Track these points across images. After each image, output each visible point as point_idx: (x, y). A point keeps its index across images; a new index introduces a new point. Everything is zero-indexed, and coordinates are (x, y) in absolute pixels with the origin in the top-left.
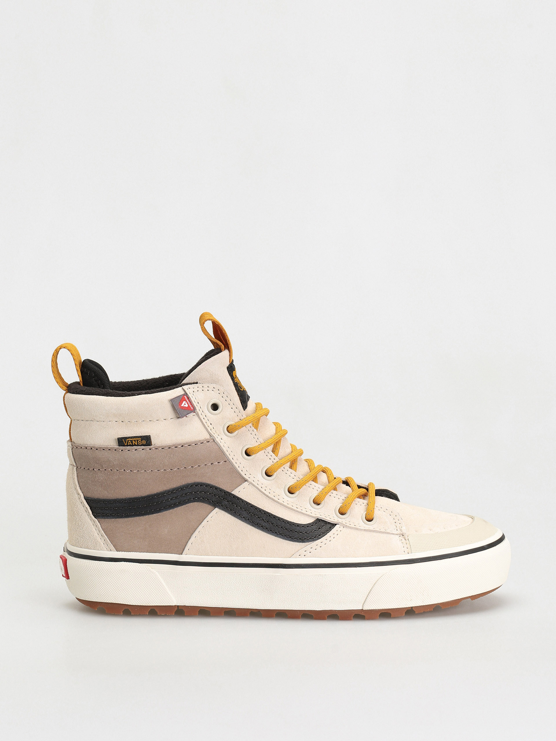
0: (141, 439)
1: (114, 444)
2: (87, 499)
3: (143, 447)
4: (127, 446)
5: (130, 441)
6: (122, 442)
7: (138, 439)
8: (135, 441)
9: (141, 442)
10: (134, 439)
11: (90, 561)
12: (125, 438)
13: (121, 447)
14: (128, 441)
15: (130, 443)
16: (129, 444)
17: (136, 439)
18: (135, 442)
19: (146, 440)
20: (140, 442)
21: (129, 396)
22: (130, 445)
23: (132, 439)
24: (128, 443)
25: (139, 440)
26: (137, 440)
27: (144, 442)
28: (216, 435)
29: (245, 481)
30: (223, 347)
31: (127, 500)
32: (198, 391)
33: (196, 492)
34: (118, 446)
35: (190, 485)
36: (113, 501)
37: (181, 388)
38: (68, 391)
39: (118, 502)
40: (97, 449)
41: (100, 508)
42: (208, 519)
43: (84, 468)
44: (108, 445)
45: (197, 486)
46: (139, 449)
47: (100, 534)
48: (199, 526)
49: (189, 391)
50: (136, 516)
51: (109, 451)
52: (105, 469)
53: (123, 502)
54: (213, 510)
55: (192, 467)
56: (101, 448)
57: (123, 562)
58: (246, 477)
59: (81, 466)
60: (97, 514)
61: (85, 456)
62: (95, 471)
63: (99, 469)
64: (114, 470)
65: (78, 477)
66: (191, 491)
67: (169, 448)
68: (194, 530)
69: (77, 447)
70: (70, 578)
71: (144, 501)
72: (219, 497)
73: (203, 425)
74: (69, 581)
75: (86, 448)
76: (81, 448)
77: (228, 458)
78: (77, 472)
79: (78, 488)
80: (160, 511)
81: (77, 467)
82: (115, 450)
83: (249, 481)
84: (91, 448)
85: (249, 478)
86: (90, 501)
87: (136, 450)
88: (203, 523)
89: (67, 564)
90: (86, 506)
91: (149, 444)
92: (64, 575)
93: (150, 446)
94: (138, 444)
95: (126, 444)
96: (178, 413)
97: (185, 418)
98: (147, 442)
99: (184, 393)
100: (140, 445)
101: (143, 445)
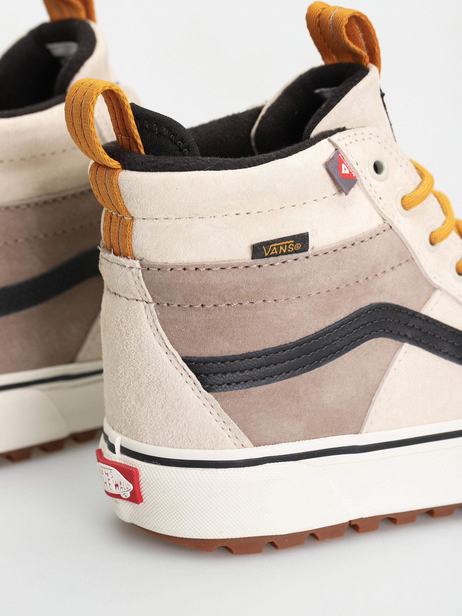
0: (293, 241)
1: (245, 255)
2: (187, 360)
3: (295, 256)
4: (269, 256)
5: (275, 248)
6: (259, 251)
7: (289, 242)
8: (283, 246)
9: (294, 247)
10: (282, 243)
11: (206, 470)
12: (267, 244)
13: (259, 261)
14: (272, 248)
15: (274, 251)
16: (272, 253)
17: (286, 242)
18: (283, 249)
19: (302, 241)
20: (291, 246)
21: (255, 165)
22: (274, 255)
23: (280, 244)
24: (270, 252)
25: (291, 243)
26: (288, 245)
27: (298, 246)
28: (390, 217)
29: (434, 289)
30: (367, 60)
31: (266, 353)
32: (351, 143)
33: (372, 322)
34: (252, 259)
35: (365, 310)
36: (242, 358)
37: (325, 141)
38: (124, 168)
39: (251, 358)
40: (209, 269)
41: (218, 373)
42: (396, 364)
43: (179, 305)
44: (233, 260)
45: (373, 310)
46: (290, 259)
47: (221, 421)
48: (381, 380)
49: (341, 145)
50: (280, 380)
51: (235, 270)
52: (228, 304)
53: (260, 357)
54: (399, 348)
55: (367, 278)
56: (219, 266)
57: (268, 464)
58: (436, 282)
59: (170, 301)
60: (211, 385)
61: (182, 284)
62: (208, 309)
63: (215, 305)
64: (246, 303)
65: (162, 322)
66: (366, 322)
67: (335, 251)
68: (377, 387)
69: (159, 269)
70: (144, 501)
71: (294, 351)
72: (407, 324)
73: (371, 201)
74: (142, 506)
75: (185, 269)
76: (172, 269)
77: (414, 253)
78: (157, 312)
79: (165, 344)
80: (319, 365)
81: (158, 304)
82: (247, 267)
83: (440, 289)
84: (196, 269)
85: (441, 282)
86: (196, 363)
87: (284, 262)
88: (390, 374)
89: (140, 479)
90: (188, 374)
91: (305, 248)
92: (124, 497)
93: (307, 250)
94: (289, 251)
95: (266, 255)
96: (341, 187)
97: (346, 195)
98: (303, 245)
99: (336, 150)
100: (291, 253)
101: (296, 252)
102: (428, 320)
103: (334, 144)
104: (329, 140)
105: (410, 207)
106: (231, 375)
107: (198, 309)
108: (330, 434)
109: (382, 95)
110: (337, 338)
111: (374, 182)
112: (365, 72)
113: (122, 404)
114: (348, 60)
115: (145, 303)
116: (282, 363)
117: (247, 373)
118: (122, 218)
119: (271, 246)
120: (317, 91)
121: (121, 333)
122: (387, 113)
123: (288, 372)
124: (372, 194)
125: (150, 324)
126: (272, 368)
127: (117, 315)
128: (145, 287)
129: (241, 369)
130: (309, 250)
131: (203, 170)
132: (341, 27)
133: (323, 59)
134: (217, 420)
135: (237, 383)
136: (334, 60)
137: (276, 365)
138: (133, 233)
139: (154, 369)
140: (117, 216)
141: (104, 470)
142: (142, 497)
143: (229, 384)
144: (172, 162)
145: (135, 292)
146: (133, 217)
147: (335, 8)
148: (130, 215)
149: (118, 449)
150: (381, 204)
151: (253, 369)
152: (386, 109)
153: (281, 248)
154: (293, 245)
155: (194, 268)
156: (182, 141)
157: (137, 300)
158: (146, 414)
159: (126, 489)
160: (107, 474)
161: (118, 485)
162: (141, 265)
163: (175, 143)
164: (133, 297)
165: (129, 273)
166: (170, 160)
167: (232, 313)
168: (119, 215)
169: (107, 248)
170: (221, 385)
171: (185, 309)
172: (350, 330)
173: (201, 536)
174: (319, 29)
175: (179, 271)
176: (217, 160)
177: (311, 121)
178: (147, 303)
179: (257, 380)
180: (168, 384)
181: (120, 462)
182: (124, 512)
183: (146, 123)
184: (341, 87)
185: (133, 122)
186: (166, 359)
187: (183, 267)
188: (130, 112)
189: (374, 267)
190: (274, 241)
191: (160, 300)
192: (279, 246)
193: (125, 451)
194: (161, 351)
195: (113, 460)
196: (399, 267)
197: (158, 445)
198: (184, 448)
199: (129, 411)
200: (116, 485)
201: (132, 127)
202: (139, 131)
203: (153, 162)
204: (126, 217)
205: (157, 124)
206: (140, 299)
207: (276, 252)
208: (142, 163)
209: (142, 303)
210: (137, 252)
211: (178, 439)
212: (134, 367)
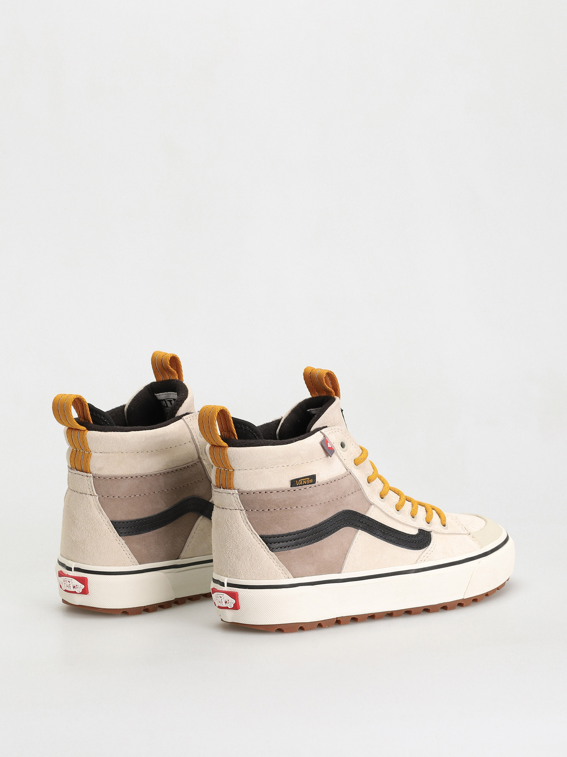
0: (309, 478)
1: (288, 485)
2: (262, 537)
3: (310, 485)
4: (298, 486)
5: (301, 482)
6: (294, 483)
9: (309, 481)
10: (304, 479)
11: (274, 589)
12: (298, 479)
13: (294, 488)
14: (300, 481)
15: (301, 483)
16: (300, 484)
17: (306, 479)
19: (313, 478)
20: (308, 481)
22: (301, 485)
24: (299, 483)
26: (307, 480)
27: (311, 481)
28: (350, 468)
29: (371, 504)
30: (334, 394)
31: (298, 533)
32: (330, 433)
33: (344, 519)
34: (291, 487)
35: (341, 513)
36: (287, 535)
37: (319, 432)
38: (230, 446)
39: (291, 535)
40: (271, 492)
41: (276, 543)
42: (356, 540)
43: (257, 510)
44: (282, 488)
45: (345, 513)
46: (308, 487)
47: (278, 566)
48: (349, 547)
49: (326, 434)
50: (304, 546)
51: (283, 492)
52: (280, 509)
53: (295, 535)
54: (357, 532)
55: (341, 497)
56: (276, 490)
57: (300, 587)
58: (372, 501)
59: (253, 508)
60: (273, 549)
61: (259, 500)
62: (271, 512)
63: (275, 510)
64: (289, 508)
65: (249, 519)
66: (341, 519)
67: (327, 483)
68: (347, 551)
69: (247, 493)
70: (240, 608)
71: (310, 532)
72: (360, 520)
73: (341, 461)
74: (239, 611)
75: (260, 493)
76: (254, 493)
77: (361, 486)
78: (246, 514)
79: (251, 529)
80: (321, 539)
81: (247, 510)
82: (288, 491)
83: (373, 504)
84: (266, 492)
85: (374, 501)
86: (266, 538)
87: (305, 488)
88: (353, 544)
89: (239, 597)
90: (262, 543)
91: (314, 482)
92: (230, 608)
93: (315, 483)
94: (307, 483)
95: (297, 485)
96: (328, 453)
97: (331, 457)
98: (313, 480)
99: (324, 436)
100: (308, 484)
101: (310, 484)
102: (369, 518)
103: (323, 434)
104: (321, 432)
105: (358, 464)
106: (282, 543)
107: (267, 512)
108: (327, 573)
109: (342, 411)
110: (329, 526)
111: (341, 452)
112: (334, 400)
113: (228, 562)
114: (324, 394)
115: (240, 511)
116: (305, 538)
117: (289, 542)
118: (228, 471)
119: (300, 480)
120: (308, 410)
121: (228, 526)
122: (344, 419)
123: (307, 542)
124: (341, 458)
125: (243, 520)
126: (300, 540)
127: (225, 518)
128: (240, 502)
129: (286, 541)
130: (316, 483)
131: (268, 446)
132: (323, 378)
133: (311, 394)
134: (277, 565)
135: (285, 547)
136: (317, 395)
137: (302, 538)
138: (234, 477)
139: (246, 542)
140: (224, 470)
141: (219, 595)
142: (239, 606)
143: (281, 548)
144: (253, 442)
145: (235, 505)
146: (233, 470)
147: (318, 369)
148: (232, 469)
149: (226, 585)
150: (345, 462)
151: (292, 540)
152: (344, 417)
153: (304, 481)
154: (309, 480)
155: (264, 492)
156: (256, 433)
157: (236, 510)
158: (241, 565)
159: (231, 602)
160: (221, 597)
161: (227, 602)
162: (238, 492)
163: (253, 434)
164: (234, 508)
165: (232, 497)
166: (252, 441)
167: (282, 513)
168: (225, 469)
169: (217, 487)
170: (277, 548)
171: (260, 512)
172: (335, 522)
173: (270, 623)
174: (310, 380)
175: (258, 494)
176: (273, 441)
177: (310, 423)
178: (241, 510)
179: (294, 546)
180: (253, 548)
181: (228, 590)
182: (229, 616)
183: (238, 425)
184: (323, 407)
185: (233, 424)
186: (252, 536)
187: (259, 492)
188: (231, 420)
189: (344, 492)
190: (301, 478)
191: (248, 508)
192: (303, 480)
193: (229, 585)
194: (249, 533)
195: (224, 590)
196: (355, 492)
197: (248, 579)
198: (261, 580)
199: (232, 565)
200: (226, 602)
201: (232, 427)
202: (235, 429)
203: (244, 442)
204: (230, 469)
205: (243, 425)
206: (238, 509)
207: (302, 484)
208: (239, 443)
209: (238, 511)
210: (236, 486)
211: (258, 575)
212: (235, 542)
